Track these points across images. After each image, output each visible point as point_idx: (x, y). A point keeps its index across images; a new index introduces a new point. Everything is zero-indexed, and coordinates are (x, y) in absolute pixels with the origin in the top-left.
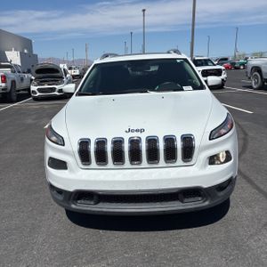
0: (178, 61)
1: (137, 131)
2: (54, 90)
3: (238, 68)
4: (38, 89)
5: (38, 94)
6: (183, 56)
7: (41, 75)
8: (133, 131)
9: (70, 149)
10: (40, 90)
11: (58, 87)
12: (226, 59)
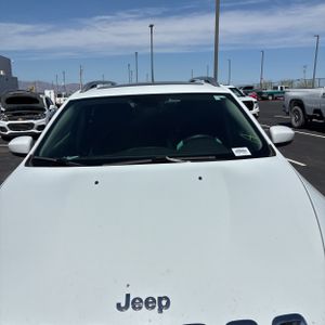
0: (217, 98)
2: (32, 126)
3: (267, 99)
4: (9, 125)
5: (9, 132)
6: (225, 89)
7: (12, 106)
10: (10, 126)
11: (37, 122)
12: (251, 88)
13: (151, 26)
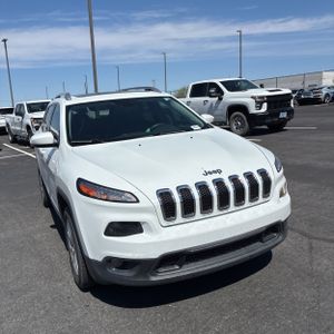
1: (215, 172)
8: (210, 173)
9: (149, 204)
13: (5, 41)
